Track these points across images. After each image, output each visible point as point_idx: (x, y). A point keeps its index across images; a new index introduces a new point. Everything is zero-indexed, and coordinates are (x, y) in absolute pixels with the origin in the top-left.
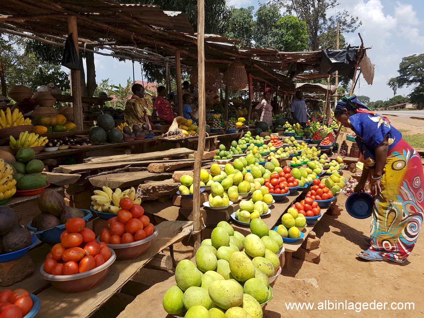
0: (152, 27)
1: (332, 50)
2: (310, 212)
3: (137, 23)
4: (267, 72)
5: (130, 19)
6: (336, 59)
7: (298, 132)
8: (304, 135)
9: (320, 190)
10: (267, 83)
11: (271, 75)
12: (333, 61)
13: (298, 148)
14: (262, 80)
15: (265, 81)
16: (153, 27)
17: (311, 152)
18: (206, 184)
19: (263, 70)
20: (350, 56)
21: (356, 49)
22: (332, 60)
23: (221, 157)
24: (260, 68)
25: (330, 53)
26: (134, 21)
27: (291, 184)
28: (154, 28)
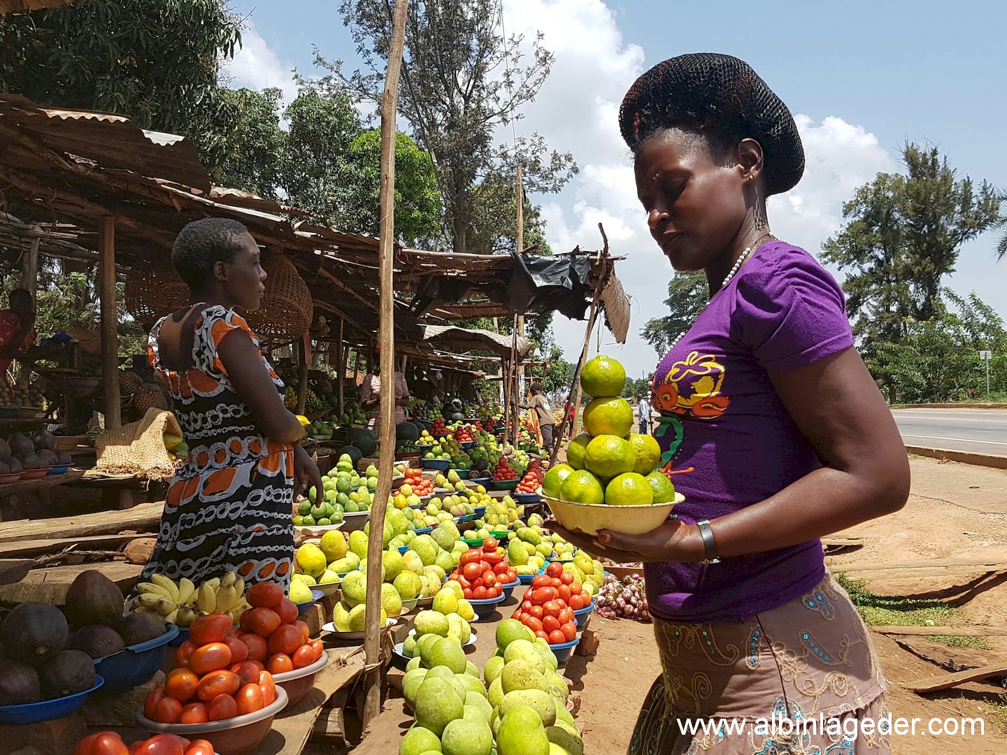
0: (67, 158)
1: (537, 256)
2: (556, 634)
3: (32, 146)
4: (350, 291)
5: (15, 133)
6: (545, 277)
7: (457, 459)
8: (473, 468)
9: (564, 587)
10: (345, 321)
11: (361, 298)
12: (539, 282)
13: (473, 499)
14: (332, 309)
15: (338, 313)
16: (72, 156)
17: (506, 510)
18: (317, 579)
19: (341, 284)
20: (579, 274)
21: (591, 257)
22: (537, 279)
23: (317, 520)
24: (334, 279)
25: (532, 263)
26: (25, 140)
27: (503, 576)
28: (73, 161)
